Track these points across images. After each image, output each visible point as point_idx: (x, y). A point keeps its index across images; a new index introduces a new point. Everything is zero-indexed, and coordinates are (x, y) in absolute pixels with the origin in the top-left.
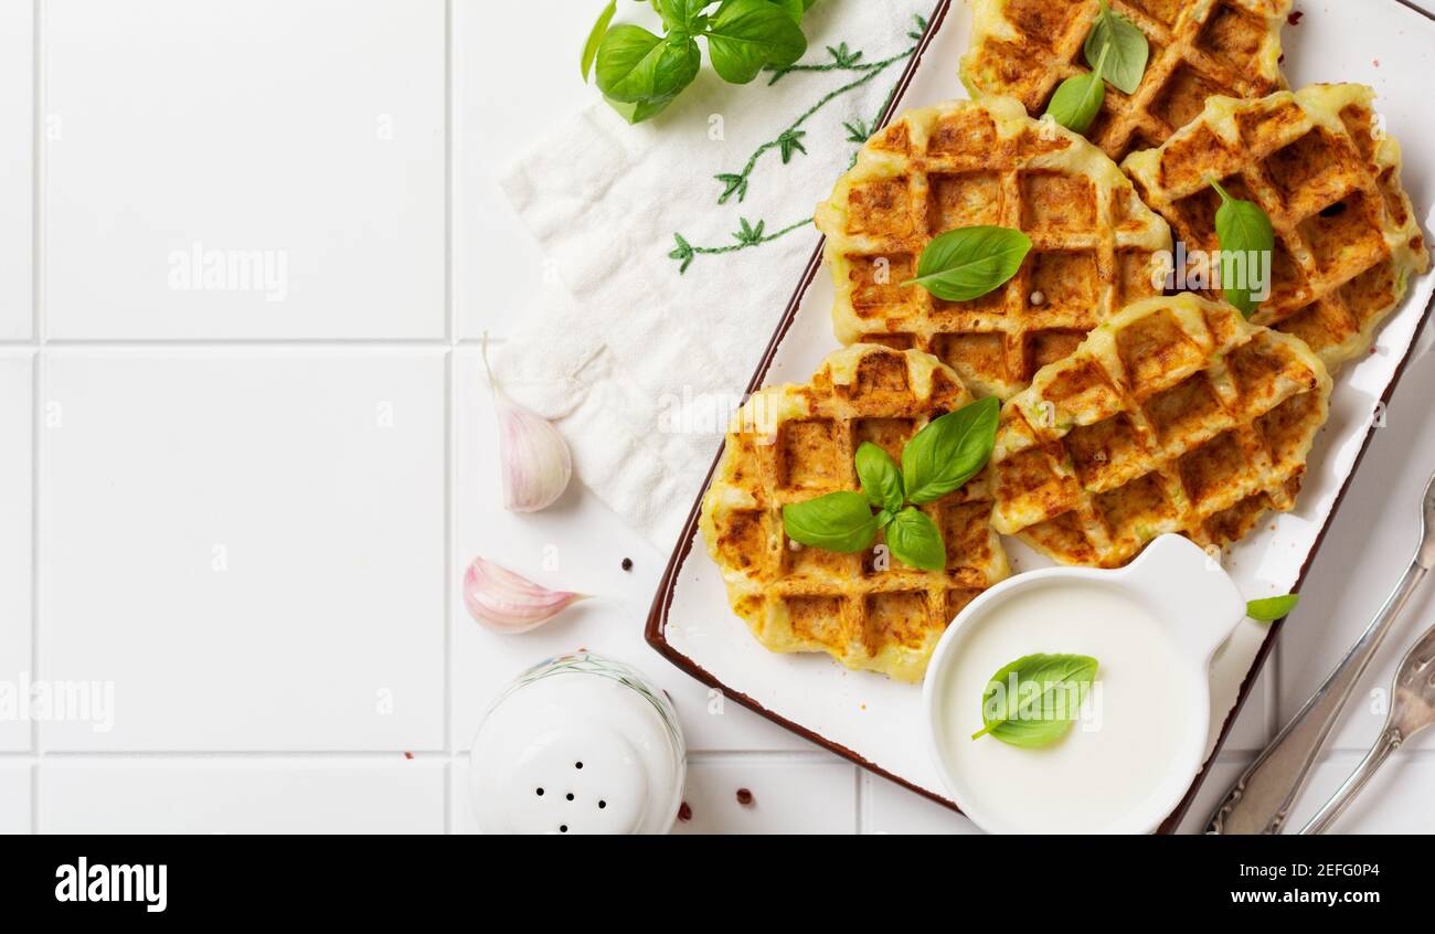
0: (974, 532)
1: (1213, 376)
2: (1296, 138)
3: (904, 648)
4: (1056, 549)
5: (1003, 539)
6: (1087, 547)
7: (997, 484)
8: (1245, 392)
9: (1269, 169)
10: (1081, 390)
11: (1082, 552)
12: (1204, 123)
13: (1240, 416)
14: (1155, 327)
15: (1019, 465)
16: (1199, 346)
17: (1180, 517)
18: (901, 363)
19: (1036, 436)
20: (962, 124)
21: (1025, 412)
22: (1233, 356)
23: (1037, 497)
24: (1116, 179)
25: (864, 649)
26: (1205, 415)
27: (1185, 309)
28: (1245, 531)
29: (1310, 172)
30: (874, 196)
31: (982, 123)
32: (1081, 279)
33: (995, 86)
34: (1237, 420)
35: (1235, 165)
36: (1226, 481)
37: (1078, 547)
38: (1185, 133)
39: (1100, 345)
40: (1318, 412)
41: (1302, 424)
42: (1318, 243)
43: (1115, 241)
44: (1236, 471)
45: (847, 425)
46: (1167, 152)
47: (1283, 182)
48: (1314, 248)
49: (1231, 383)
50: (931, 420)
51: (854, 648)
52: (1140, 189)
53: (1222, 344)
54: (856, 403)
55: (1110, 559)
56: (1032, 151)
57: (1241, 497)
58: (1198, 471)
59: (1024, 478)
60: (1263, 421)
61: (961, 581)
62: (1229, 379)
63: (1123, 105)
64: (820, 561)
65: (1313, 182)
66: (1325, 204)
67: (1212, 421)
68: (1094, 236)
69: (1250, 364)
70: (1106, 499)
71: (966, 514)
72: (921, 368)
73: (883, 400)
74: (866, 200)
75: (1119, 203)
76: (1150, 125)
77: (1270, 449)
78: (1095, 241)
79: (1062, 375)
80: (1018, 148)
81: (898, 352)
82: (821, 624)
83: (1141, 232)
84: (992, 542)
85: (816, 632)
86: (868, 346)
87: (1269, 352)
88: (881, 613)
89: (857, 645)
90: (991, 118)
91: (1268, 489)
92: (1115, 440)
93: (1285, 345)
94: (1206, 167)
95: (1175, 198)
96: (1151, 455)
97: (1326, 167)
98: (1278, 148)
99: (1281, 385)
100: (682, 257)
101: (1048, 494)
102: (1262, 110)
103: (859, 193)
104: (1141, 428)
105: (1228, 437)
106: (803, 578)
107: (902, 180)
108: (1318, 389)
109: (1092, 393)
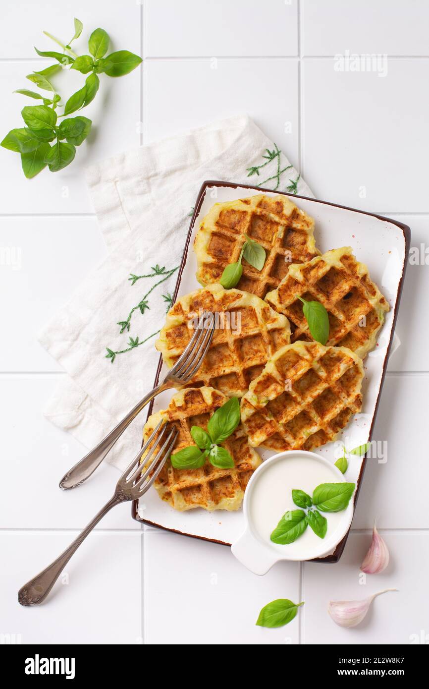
0: (244, 449)
1: (316, 369)
2: (325, 273)
3: (228, 498)
4: (276, 448)
5: (255, 449)
6: (287, 444)
7: (246, 429)
8: (330, 372)
9: (319, 287)
10: (268, 387)
11: (285, 446)
12: (290, 276)
13: (330, 382)
14: (289, 357)
15: (253, 420)
16: (307, 360)
17: (318, 425)
18: (199, 394)
19: (255, 408)
20: (201, 298)
21: (249, 400)
22: (321, 359)
23: (263, 431)
24: (262, 305)
25: (213, 502)
26: (318, 385)
27: (299, 347)
28: (346, 424)
29: (335, 284)
30: (175, 333)
31: (208, 296)
32: (259, 345)
33: (211, 281)
34: (329, 384)
35: (305, 289)
36: (332, 407)
37: (284, 445)
38: (284, 281)
39: (270, 368)
40: (361, 373)
41: (355, 379)
42: (345, 310)
43: (267, 328)
44: (336, 402)
45: (185, 420)
46: (279, 290)
47: (326, 290)
48: (344, 312)
49: (324, 371)
50: (215, 412)
51: (209, 503)
52: (273, 306)
53: (316, 357)
54: (186, 412)
55: (296, 446)
56: (228, 302)
57: (339, 412)
58: (321, 406)
59: (256, 425)
60: (340, 381)
61: (242, 469)
62: (322, 369)
63: (260, 276)
64: (189, 473)
65: (337, 287)
66: (343, 295)
67: (320, 386)
68: (258, 328)
69: (328, 362)
70: (290, 425)
71: (239, 443)
72: (207, 392)
73: (197, 408)
74: (173, 335)
75: (266, 313)
76: (271, 281)
77: (345, 391)
78: (259, 330)
79: (259, 383)
80: (223, 302)
81: (197, 389)
82: (196, 497)
83: (276, 322)
84: (252, 451)
85: (194, 500)
86: (186, 389)
87: (335, 355)
88: (217, 487)
89: (210, 501)
90: (211, 293)
91: (349, 406)
92: (287, 402)
93: (341, 351)
94: (295, 292)
95: (286, 306)
96: (300, 405)
97: (340, 281)
98: (319, 278)
99: (343, 367)
100: (111, 356)
101: (266, 428)
102: (310, 266)
103: (170, 333)
104: (294, 396)
105: (328, 390)
106: (184, 481)
107: (184, 324)
108: (357, 365)
109: (272, 387)
